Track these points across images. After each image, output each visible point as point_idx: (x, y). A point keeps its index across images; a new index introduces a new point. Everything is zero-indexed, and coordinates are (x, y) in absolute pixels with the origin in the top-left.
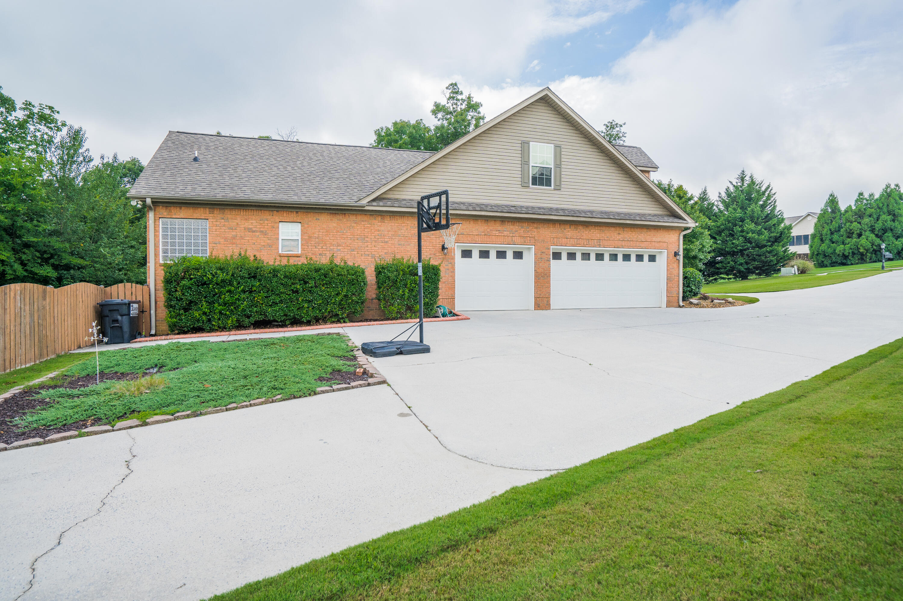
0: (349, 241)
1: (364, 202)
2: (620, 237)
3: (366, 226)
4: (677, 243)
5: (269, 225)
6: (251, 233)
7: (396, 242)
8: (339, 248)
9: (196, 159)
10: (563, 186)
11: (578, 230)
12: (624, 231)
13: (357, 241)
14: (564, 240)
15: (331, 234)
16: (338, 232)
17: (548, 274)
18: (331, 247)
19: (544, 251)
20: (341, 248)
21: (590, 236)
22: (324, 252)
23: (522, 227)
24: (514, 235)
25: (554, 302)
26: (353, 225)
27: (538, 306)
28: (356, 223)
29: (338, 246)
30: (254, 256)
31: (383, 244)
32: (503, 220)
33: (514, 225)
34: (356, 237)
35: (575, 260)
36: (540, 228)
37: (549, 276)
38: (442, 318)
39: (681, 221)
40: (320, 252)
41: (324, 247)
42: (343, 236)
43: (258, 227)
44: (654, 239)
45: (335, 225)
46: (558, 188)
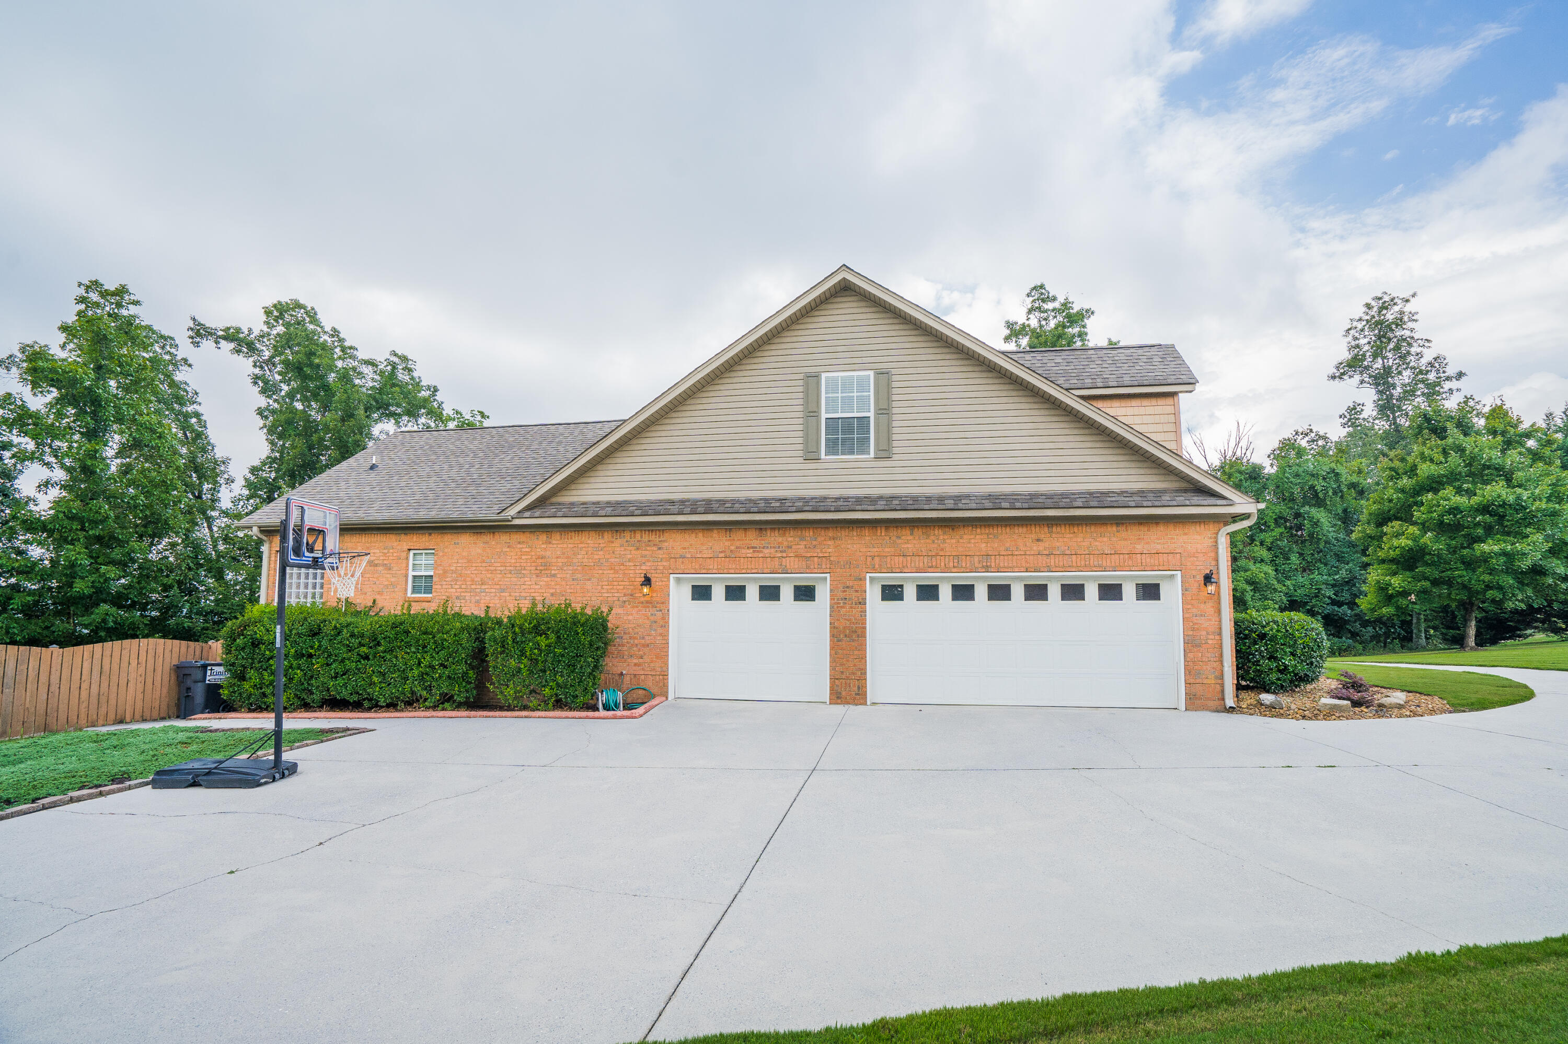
0: (499, 576)
1: (513, 511)
2: (1041, 547)
3: (524, 550)
4: (1212, 554)
5: (395, 555)
6: (373, 568)
7: (568, 576)
8: (483, 587)
9: (373, 467)
10: (895, 450)
11: (932, 538)
12: (1051, 532)
13: (509, 576)
14: (898, 560)
15: (474, 565)
16: (484, 562)
17: (859, 631)
18: (473, 587)
19: (850, 583)
20: (486, 587)
21: (960, 549)
22: (462, 594)
23: (802, 538)
24: (784, 555)
25: (875, 688)
26: (505, 549)
27: (837, 697)
28: (509, 547)
29: (482, 584)
30: (374, 601)
31: (549, 579)
32: (761, 527)
33: (784, 535)
34: (508, 568)
35: (937, 599)
36: (841, 539)
37: (863, 635)
38: (602, 713)
39: (1212, 501)
40: (456, 594)
41: (463, 586)
42: (490, 568)
43: (382, 558)
44: (1139, 547)
45: (479, 551)
46: (885, 453)
